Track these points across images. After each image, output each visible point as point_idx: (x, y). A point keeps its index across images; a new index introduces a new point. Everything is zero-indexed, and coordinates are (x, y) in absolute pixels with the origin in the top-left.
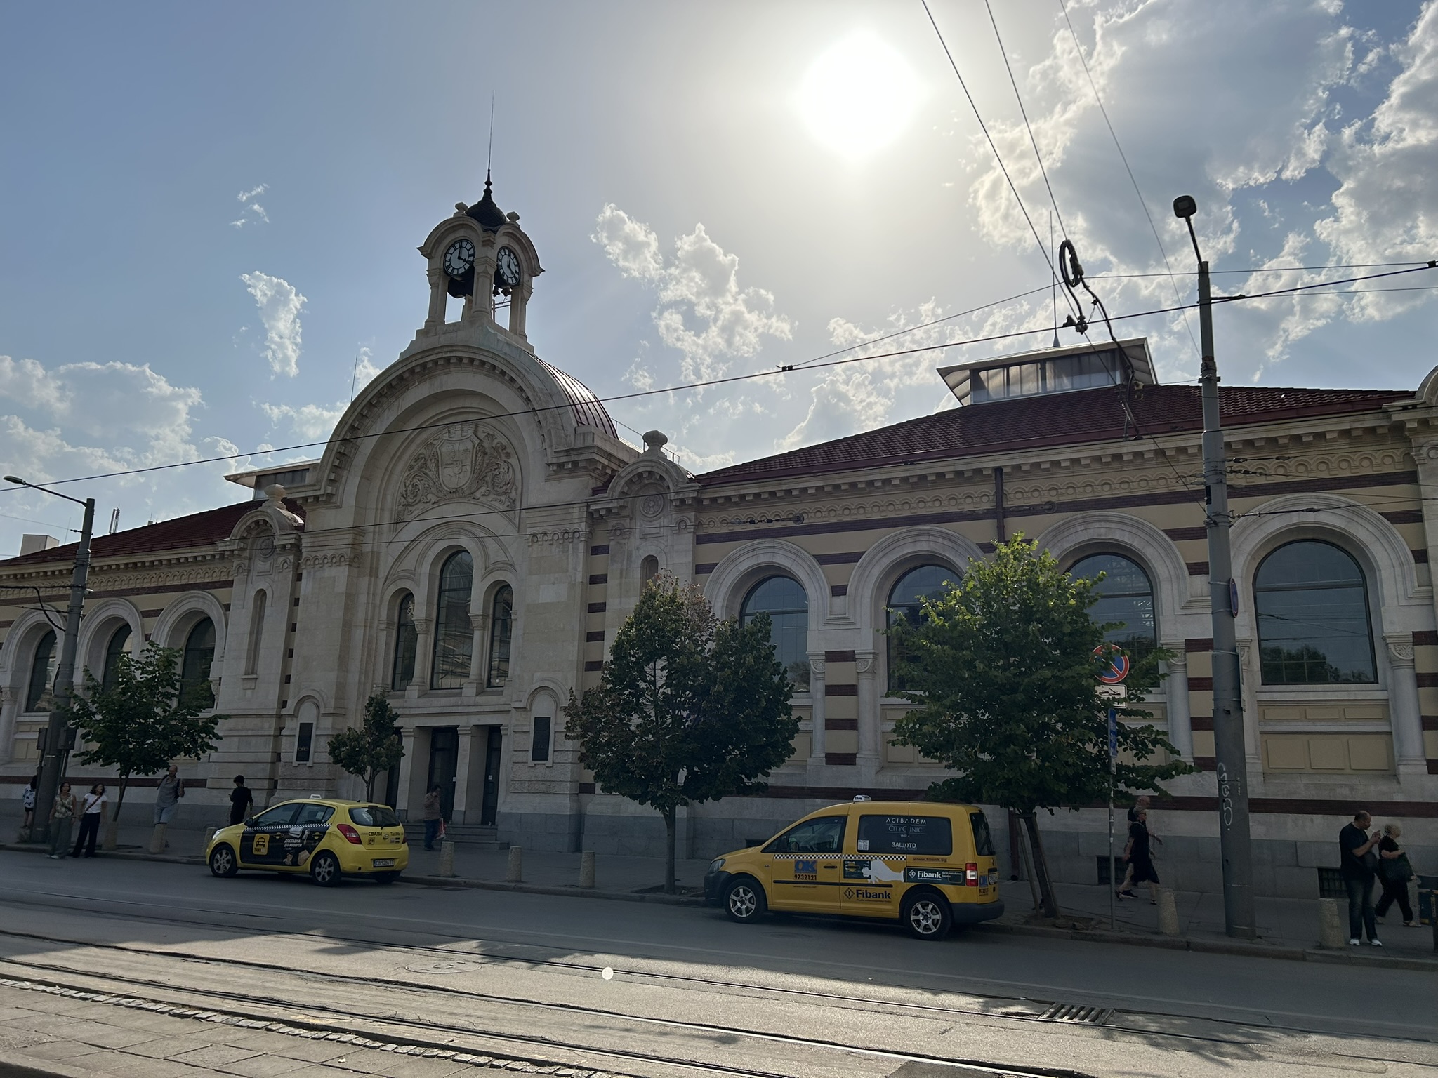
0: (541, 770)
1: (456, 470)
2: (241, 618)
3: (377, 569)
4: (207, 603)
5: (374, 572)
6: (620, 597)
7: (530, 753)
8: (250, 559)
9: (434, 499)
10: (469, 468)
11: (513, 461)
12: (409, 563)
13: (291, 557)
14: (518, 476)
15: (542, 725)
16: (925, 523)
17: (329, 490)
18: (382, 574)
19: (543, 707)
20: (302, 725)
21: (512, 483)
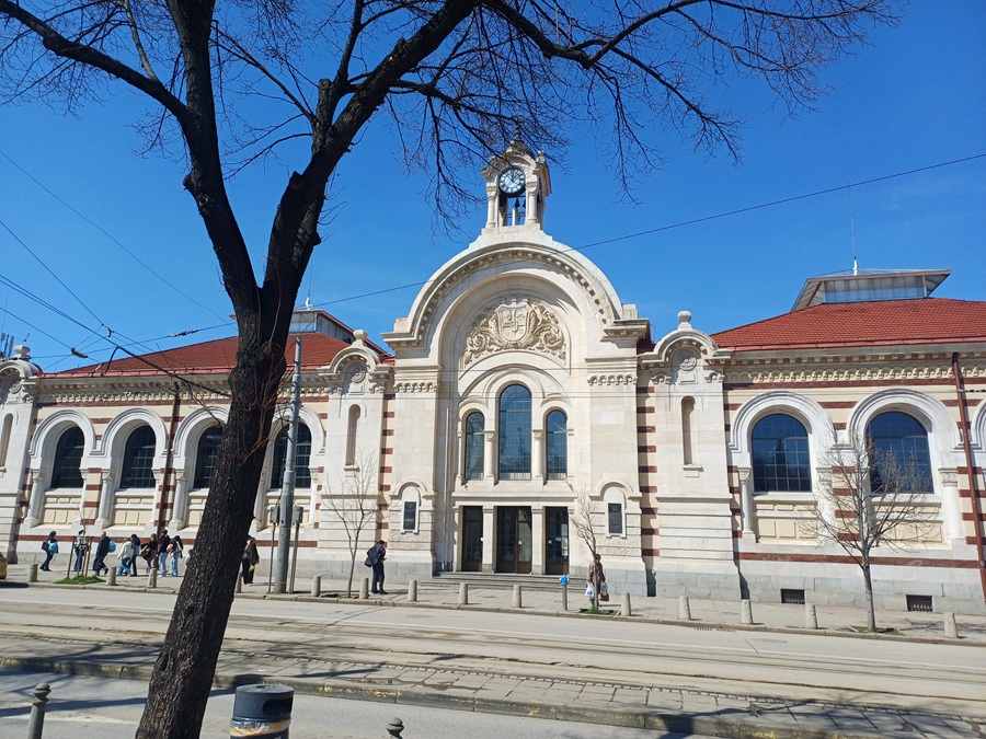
0: (616, 540)
1: (513, 329)
2: (338, 425)
3: (453, 394)
5: (452, 397)
6: (667, 423)
7: (607, 528)
8: (344, 382)
9: (496, 348)
10: (524, 328)
11: (561, 326)
12: (478, 390)
13: (382, 383)
14: (566, 336)
15: (615, 509)
16: (901, 384)
17: (421, 337)
19: (613, 496)
20: (407, 504)
21: (563, 340)
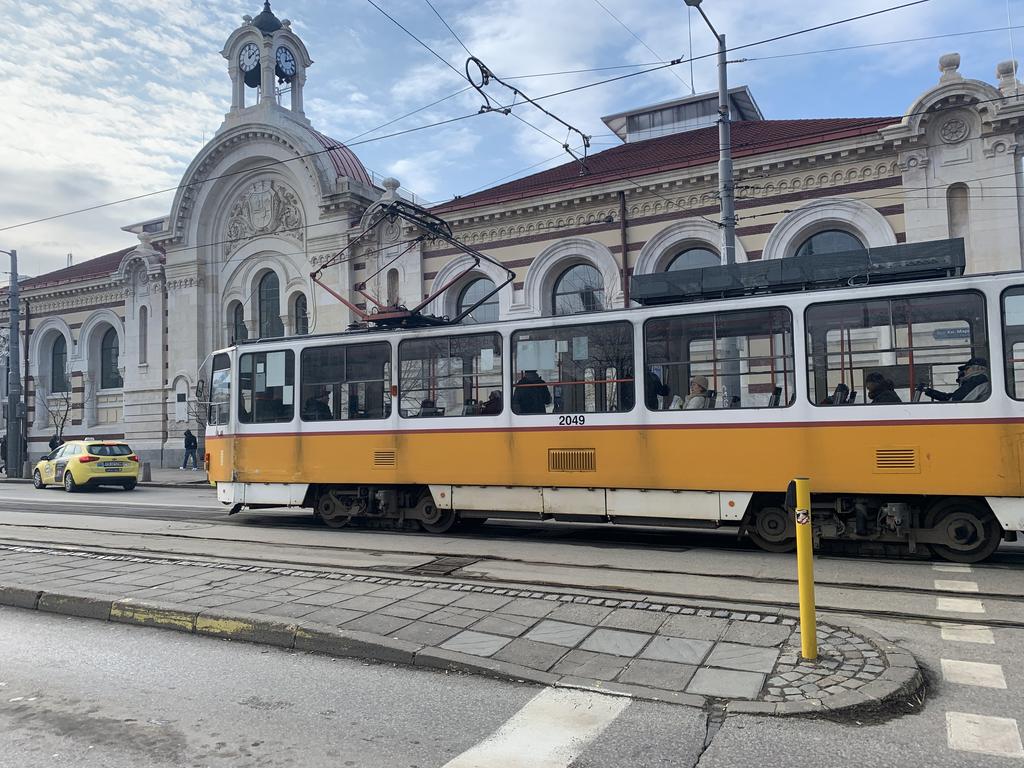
1: (262, 215)
2: (133, 326)
3: (217, 287)
4: (110, 317)
5: (215, 290)
8: (134, 285)
9: (249, 236)
10: (270, 213)
11: (299, 206)
12: (237, 282)
13: (160, 283)
14: (303, 217)
16: (575, 235)
17: (179, 234)
18: (221, 291)
20: (178, 395)
21: (299, 221)
